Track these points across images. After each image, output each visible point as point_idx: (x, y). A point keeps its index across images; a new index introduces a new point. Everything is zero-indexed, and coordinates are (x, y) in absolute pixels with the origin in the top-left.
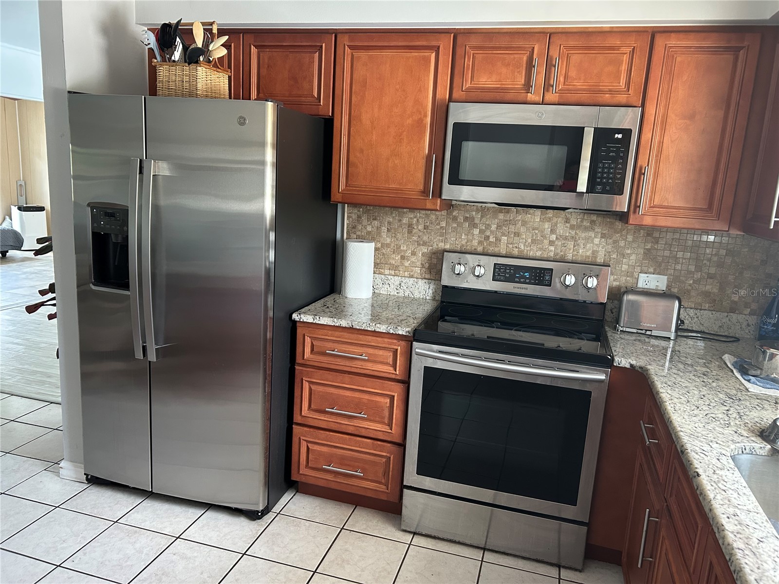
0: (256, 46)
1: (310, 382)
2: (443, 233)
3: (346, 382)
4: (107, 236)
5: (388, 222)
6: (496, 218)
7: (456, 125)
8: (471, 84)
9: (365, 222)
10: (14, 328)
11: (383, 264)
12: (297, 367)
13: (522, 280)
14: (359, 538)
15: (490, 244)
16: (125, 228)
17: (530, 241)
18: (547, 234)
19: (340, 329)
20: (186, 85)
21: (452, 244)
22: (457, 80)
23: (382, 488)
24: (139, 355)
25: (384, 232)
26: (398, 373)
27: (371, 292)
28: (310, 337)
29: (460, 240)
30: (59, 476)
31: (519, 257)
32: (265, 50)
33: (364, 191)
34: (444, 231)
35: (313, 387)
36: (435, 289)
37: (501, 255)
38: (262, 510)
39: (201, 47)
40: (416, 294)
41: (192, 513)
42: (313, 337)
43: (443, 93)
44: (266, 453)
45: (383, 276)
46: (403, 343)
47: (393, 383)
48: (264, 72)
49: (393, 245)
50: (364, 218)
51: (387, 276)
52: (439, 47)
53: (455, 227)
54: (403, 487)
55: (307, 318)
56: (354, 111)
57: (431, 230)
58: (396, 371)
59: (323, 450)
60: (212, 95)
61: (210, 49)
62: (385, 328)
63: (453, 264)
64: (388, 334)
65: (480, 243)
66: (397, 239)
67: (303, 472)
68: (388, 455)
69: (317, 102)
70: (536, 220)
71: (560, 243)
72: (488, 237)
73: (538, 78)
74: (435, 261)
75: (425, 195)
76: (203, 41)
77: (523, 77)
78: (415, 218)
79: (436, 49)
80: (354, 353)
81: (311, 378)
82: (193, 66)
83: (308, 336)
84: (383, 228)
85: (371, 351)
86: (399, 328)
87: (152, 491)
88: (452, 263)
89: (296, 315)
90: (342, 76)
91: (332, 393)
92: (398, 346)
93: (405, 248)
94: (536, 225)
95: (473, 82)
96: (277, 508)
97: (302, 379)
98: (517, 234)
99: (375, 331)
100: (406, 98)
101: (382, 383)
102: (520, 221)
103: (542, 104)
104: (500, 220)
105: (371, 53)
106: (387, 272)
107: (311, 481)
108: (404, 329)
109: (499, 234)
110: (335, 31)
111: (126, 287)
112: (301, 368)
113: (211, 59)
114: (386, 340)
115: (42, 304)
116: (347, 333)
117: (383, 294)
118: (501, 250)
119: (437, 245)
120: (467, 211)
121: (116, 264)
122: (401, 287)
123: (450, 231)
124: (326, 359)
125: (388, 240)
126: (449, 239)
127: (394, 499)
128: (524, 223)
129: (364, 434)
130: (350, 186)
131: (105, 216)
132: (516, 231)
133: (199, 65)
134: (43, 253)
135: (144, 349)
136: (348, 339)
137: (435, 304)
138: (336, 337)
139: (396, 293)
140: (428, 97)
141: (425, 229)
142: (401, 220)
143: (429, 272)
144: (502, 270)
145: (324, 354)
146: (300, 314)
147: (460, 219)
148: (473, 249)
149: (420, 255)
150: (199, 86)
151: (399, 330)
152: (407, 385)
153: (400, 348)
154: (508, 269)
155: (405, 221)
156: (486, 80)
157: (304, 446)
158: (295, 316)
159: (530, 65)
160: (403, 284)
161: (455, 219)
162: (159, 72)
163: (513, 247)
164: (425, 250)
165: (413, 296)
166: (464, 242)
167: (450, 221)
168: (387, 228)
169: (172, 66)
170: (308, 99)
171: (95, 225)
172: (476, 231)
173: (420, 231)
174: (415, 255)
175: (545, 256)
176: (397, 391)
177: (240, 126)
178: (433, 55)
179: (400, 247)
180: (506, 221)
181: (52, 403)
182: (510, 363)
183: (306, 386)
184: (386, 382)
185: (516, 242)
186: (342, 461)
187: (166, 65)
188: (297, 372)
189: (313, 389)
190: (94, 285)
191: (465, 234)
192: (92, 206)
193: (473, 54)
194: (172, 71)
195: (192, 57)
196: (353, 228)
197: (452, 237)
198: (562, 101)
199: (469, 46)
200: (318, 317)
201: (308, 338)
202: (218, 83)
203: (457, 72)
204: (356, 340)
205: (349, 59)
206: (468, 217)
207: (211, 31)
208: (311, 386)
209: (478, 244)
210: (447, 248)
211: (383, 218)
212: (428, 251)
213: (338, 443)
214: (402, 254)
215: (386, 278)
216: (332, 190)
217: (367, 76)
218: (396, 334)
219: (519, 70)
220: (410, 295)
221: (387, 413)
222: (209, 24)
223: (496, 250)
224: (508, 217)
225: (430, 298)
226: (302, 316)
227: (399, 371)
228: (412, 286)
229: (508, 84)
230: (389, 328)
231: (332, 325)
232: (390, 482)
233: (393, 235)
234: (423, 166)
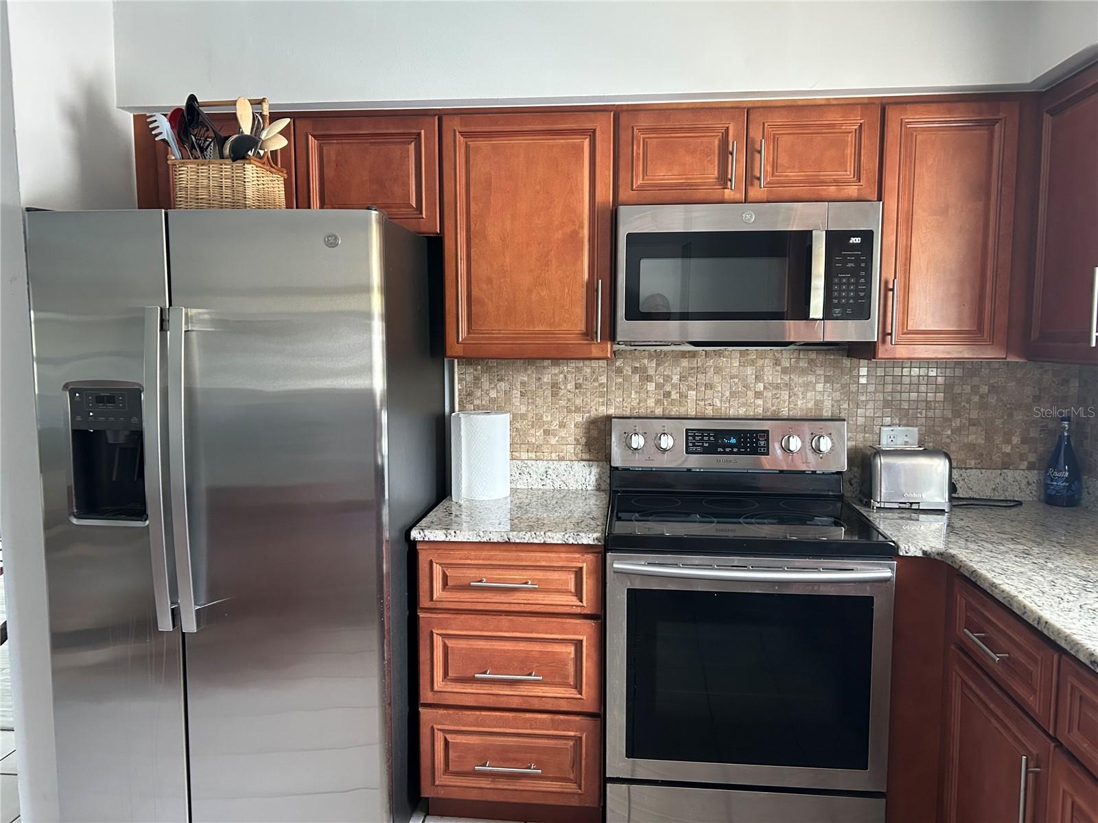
0: (314, 136)
1: (445, 636)
2: (603, 392)
3: (506, 627)
4: (99, 434)
5: (521, 383)
6: (678, 366)
7: (630, 236)
8: (643, 180)
9: (486, 386)
11: (517, 444)
12: (421, 615)
13: (727, 450)
15: (673, 402)
16: (134, 420)
17: (727, 394)
18: (752, 383)
19: (488, 547)
20: (227, 192)
21: (618, 408)
22: (624, 176)
23: (571, 787)
24: (165, 624)
25: (516, 397)
26: (585, 604)
27: (508, 486)
28: (440, 564)
29: (629, 400)
31: (714, 417)
32: (330, 141)
33: (497, 338)
34: (605, 389)
35: (450, 643)
36: (599, 474)
37: (689, 416)
39: (249, 134)
40: (571, 484)
42: (444, 564)
43: (605, 194)
44: (389, 759)
45: (519, 462)
46: (590, 557)
47: (578, 621)
48: (330, 173)
49: (530, 415)
50: (485, 379)
51: (526, 462)
52: (595, 130)
53: (620, 383)
54: (605, 780)
55: (435, 535)
56: (475, 225)
57: (586, 389)
58: (581, 601)
59: (472, 742)
60: (264, 204)
61: (262, 138)
62: (560, 537)
63: (627, 435)
64: (566, 546)
65: (658, 402)
66: (536, 406)
67: (439, 782)
68: (578, 734)
69: (416, 214)
70: (735, 365)
71: (770, 395)
72: (669, 393)
73: (737, 168)
74: (595, 433)
75: (589, 338)
76: (252, 129)
77: (716, 168)
78: (561, 373)
79: (590, 133)
80: (513, 581)
81: (445, 629)
82: (239, 163)
83: (437, 564)
84: (515, 392)
85: (540, 575)
86: (582, 534)
88: (625, 433)
89: (417, 531)
90: (453, 176)
91: (481, 649)
92: (583, 562)
93: (549, 419)
94: (734, 371)
95: (646, 177)
97: (432, 632)
98: (710, 386)
99: (545, 544)
100: (551, 202)
101: (563, 622)
103: (745, 203)
104: (683, 368)
105: (495, 142)
106: (524, 455)
107: (456, 795)
108: (591, 535)
109: (684, 389)
110: (438, 112)
111: (141, 514)
112: (429, 615)
113: (262, 152)
114: (563, 555)
116: (500, 551)
117: (524, 489)
118: (689, 410)
119: (596, 410)
120: (636, 359)
121: (114, 479)
122: (549, 476)
123: (614, 389)
124: (468, 596)
125: (523, 409)
126: (612, 401)
127: (590, 802)
128: (718, 370)
129: (536, 707)
130: (474, 333)
131: (97, 402)
132: (707, 381)
133: (247, 161)
135: (175, 614)
136: (503, 560)
138: (483, 559)
139: (541, 486)
140: (583, 201)
141: (576, 388)
142: (540, 378)
143: (587, 450)
144: (697, 438)
145: (467, 588)
146: (422, 530)
147: (627, 371)
148: (649, 411)
149: (573, 426)
150: (249, 193)
151: (582, 537)
152: (600, 621)
153: (586, 563)
154: (706, 436)
155: (546, 379)
156: (664, 174)
157: (439, 737)
158: (415, 534)
159: (724, 153)
160: (550, 472)
161: (619, 371)
162: (180, 174)
163: (705, 405)
164: (579, 418)
166: (635, 403)
167: (613, 375)
168: (521, 392)
169: (202, 165)
170: (402, 210)
171: (79, 418)
172: (651, 387)
173: (569, 392)
174: (564, 427)
175: (752, 414)
176: (585, 632)
177: (328, 248)
178: (586, 143)
179: (542, 416)
180: (692, 368)
182: (755, 568)
183: (438, 642)
184: (568, 620)
185: (709, 397)
186: (504, 755)
187: (192, 163)
188: (422, 622)
189: (449, 645)
190: (78, 517)
191: (636, 392)
192: (72, 389)
193: (644, 139)
194: (202, 172)
195: (243, 149)
196: (468, 395)
197: (618, 397)
198: (771, 198)
199: (639, 128)
200: (453, 531)
201: (438, 566)
202: (272, 189)
203: (622, 164)
204: (516, 560)
205: (463, 151)
206: (637, 367)
207: (261, 113)
208: (447, 642)
209: (656, 404)
210: (610, 413)
211: (513, 377)
212: (584, 420)
213: (496, 727)
214: (546, 427)
215: (524, 465)
216: (447, 340)
217: (491, 174)
218: (578, 544)
219: (709, 158)
220: (563, 486)
221: (571, 669)
222: (257, 102)
223: (682, 411)
224: (694, 363)
225: (593, 488)
226: (427, 532)
227: (587, 600)
228: (565, 474)
229: (696, 179)
230: (566, 536)
231: (477, 541)
232: (583, 776)
233: (530, 401)
234: (582, 298)
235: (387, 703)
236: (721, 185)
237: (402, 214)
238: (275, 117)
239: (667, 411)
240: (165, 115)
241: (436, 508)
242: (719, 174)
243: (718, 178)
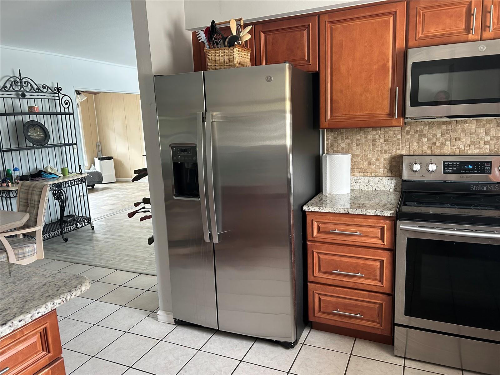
0: (263, 32)
1: (318, 253)
2: (400, 144)
3: (346, 251)
4: (182, 164)
5: (357, 140)
6: (440, 129)
7: (414, 64)
8: (422, 34)
9: (340, 141)
10: (109, 229)
11: (354, 169)
12: (308, 243)
13: (467, 171)
14: (366, 362)
15: (437, 148)
16: (194, 158)
17: (468, 142)
18: (483, 137)
19: (338, 215)
20: (227, 61)
21: (407, 151)
22: (411, 33)
23: (378, 325)
24: (207, 239)
25: (354, 147)
26: (385, 244)
27: (350, 188)
28: (317, 222)
29: (413, 147)
30: (157, 320)
31: (460, 155)
32: (270, 34)
33: (345, 119)
34: (400, 142)
35: (321, 256)
36: (396, 183)
37: (446, 154)
38: (294, 342)
39: (235, 35)
40: (381, 188)
41: (245, 344)
42: (318, 222)
43: (401, 43)
44: (294, 302)
45: (355, 177)
46: (388, 222)
47: (382, 251)
48: (269, 47)
49: (361, 155)
50: (339, 139)
51: (359, 177)
52: (396, 12)
53: (408, 139)
54: (394, 325)
55: (314, 209)
56: (335, 65)
57: (390, 141)
58: (384, 242)
59: (331, 300)
60: (242, 65)
61: (241, 36)
62: (374, 212)
64: (376, 216)
65: (429, 147)
66: (364, 151)
67: (317, 315)
68: (381, 302)
69: (307, 63)
70: (473, 127)
71: (494, 142)
72: (435, 143)
73: (476, 22)
74: (394, 163)
75: (391, 116)
76: (236, 32)
77: (464, 23)
78: (377, 134)
79: (394, 14)
80: (350, 231)
81: (319, 250)
82: (231, 48)
84: (353, 144)
85: (363, 229)
86: (385, 211)
87: (218, 329)
88: (410, 163)
90: (324, 43)
91: (335, 260)
92: (385, 224)
93: (371, 156)
94: (473, 131)
95: (424, 33)
96: (301, 340)
97: (313, 251)
99: (366, 215)
100: (372, 51)
101: (374, 251)
102: (460, 129)
103: (481, 40)
104: (443, 130)
105: (345, 24)
106: (358, 174)
107: (323, 322)
108: (389, 212)
109: (443, 140)
110: (318, 14)
111: (198, 196)
112: (312, 243)
113: (240, 42)
114: (374, 220)
115: (137, 212)
116: (344, 217)
117: (357, 190)
118: (446, 151)
119: (395, 152)
120: (417, 126)
121: (188, 182)
122: (370, 184)
123: (405, 141)
124: (329, 237)
125: (358, 152)
126: (404, 147)
127: (387, 333)
128: (463, 130)
129: (361, 288)
130: (334, 117)
131: (181, 152)
132: (457, 136)
133: (235, 47)
134: (137, 180)
135: (211, 235)
136: (345, 221)
137: (398, 194)
138: (336, 221)
139: (366, 189)
140: (389, 48)
141: (385, 141)
142: (366, 137)
143: (390, 172)
144: (450, 166)
145: (328, 233)
146: (308, 206)
147: (412, 132)
148: (424, 152)
149: (383, 160)
150: (236, 61)
151: (385, 213)
152: (393, 252)
153: (386, 225)
154: (455, 164)
155: (370, 137)
156: (434, 30)
157: (317, 297)
158: (305, 208)
159: (469, 14)
160: (371, 182)
161: (408, 132)
162: (209, 56)
163: (455, 149)
164: (386, 156)
165: (379, 190)
166: (416, 148)
167: (405, 134)
168: (357, 144)
169: (217, 51)
170: (301, 61)
171: (175, 158)
172: (425, 140)
173: (381, 143)
174: (378, 160)
175: (482, 153)
176: (385, 257)
177: (267, 82)
178: (392, 19)
179: (367, 155)
180: (448, 130)
181: (141, 274)
182: (477, 231)
183: (316, 255)
184: (377, 251)
185: (458, 144)
186: (346, 307)
187: (213, 50)
188: (308, 246)
189: (321, 257)
190: (176, 196)
191: (417, 143)
192: (172, 146)
193: (423, 13)
194: (217, 54)
195: (233, 41)
196: (331, 146)
197: (407, 145)
198: (497, 36)
199: (420, 7)
200: (322, 207)
201: (315, 222)
202: (245, 58)
203: (410, 27)
204: (351, 222)
205: (329, 31)
206: (418, 130)
207: (240, 24)
208: (320, 255)
209: (427, 149)
210: (403, 153)
211: (353, 137)
212: (389, 157)
213: (342, 295)
214: (369, 160)
215: (358, 179)
216: (321, 121)
217: (343, 40)
218: (383, 216)
219: (460, 19)
220: (377, 189)
221: (378, 273)
222: (239, 20)
223: (442, 152)
224: (450, 127)
225: (393, 190)
226: (310, 207)
227: (386, 242)
228: (378, 183)
229: (452, 30)
230: (377, 212)
231: (333, 212)
232: (383, 321)
233: (361, 148)
234: (388, 97)
235: (294, 279)
236: (466, 32)
237: (301, 64)
238: (246, 26)
239: (434, 152)
240: (203, 31)
241: (315, 197)
242: (465, 26)
243: (465, 29)
